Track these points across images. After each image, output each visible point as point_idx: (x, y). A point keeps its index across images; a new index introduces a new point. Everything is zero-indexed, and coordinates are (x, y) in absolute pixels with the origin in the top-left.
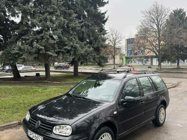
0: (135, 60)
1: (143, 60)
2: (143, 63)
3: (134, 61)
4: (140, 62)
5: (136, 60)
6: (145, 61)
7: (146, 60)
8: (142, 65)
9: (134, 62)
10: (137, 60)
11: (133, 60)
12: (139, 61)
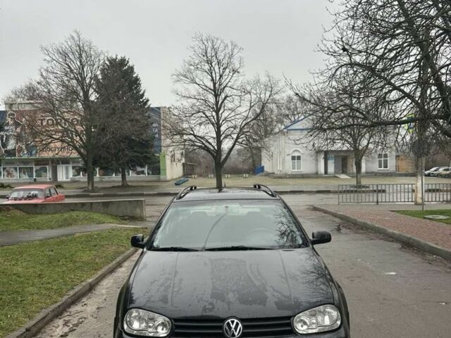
0: (10, 168)
1: (32, 168)
2: (31, 176)
3: (7, 171)
4: (24, 173)
5: (12, 169)
6: (36, 171)
7: (41, 169)
8: (29, 181)
9: (6, 173)
10: (16, 169)
11: (4, 169)
12: (20, 172)
